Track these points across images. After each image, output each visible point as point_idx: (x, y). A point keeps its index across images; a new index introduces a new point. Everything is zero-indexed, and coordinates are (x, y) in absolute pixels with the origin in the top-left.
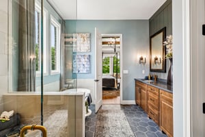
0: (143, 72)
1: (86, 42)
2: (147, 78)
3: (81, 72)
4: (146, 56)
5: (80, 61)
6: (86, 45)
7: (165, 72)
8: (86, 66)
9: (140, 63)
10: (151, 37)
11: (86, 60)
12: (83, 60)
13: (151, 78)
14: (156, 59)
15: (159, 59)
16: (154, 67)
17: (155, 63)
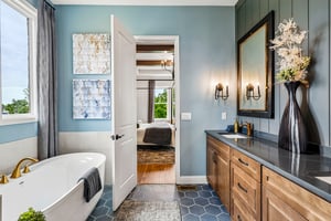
0: (224, 116)
1: (101, 52)
2: (231, 130)
3: (91, 117)
4: (229, 83)
5: (89, 94)
6: (101, 59)
7: (273, 117)
8: (102, 104)
9: (217, 97)
10: (240, 42)
11: (102, 91)
12: (94, 91)
13: (240, 130)
14: (250, 89)
15: (256, 90)
16: (245, 106)
17: (249, 97)
